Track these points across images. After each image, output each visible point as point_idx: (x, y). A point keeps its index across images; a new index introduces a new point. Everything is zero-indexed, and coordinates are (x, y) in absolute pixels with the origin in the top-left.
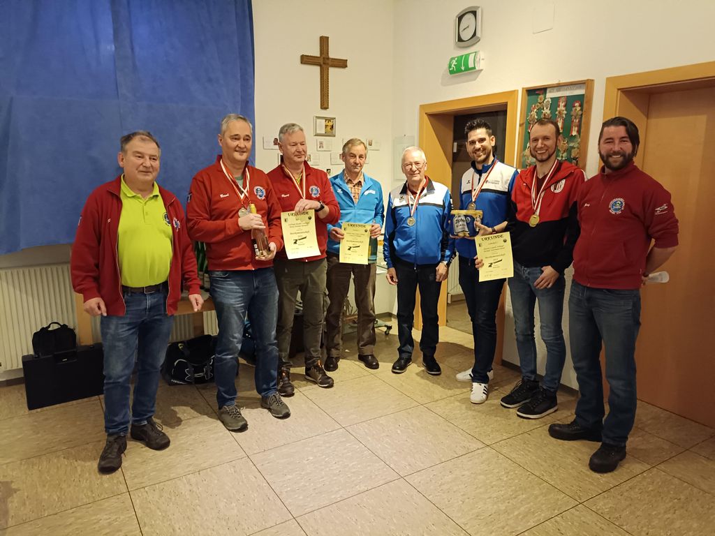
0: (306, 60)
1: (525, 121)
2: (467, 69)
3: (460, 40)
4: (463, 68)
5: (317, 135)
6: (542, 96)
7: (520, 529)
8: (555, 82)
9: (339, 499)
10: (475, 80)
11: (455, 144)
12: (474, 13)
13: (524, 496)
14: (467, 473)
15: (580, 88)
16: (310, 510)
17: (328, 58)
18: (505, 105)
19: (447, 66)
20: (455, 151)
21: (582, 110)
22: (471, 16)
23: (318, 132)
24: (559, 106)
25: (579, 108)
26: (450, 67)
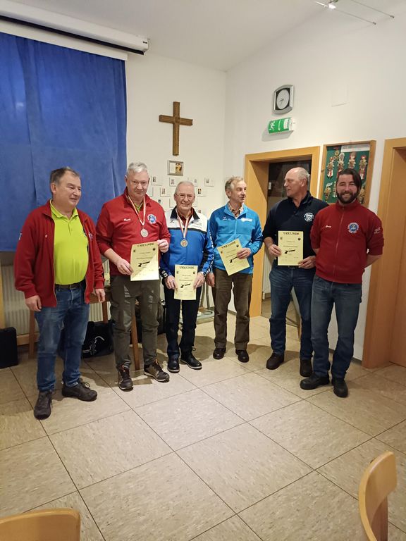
0: (163, 119)
1: (325, 168)
2: (282, 129)
3: (277, 108)
4: (279, 129)
5: (170, 174)
6: (338, 151)
7: (335, 455)
8: (347, 141)
9: (204, 438)
10: (287, 138)
11: (270, 183)
12: (288, 90)
13: (334, 433)
14: (292, 418)
15: (366, 146)
16: (185, 446)
17: (179, 118)
18: (311, 156)
19: (267, 127)
20: (270, 188)
21: (367, 162)
22: (286, 92)
23: (171, 172)
24: (350, 158)
25: (365, 161)
26: (269, 128)
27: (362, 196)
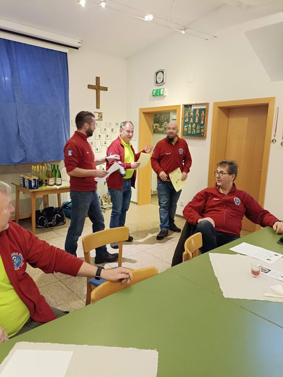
0: (90, 87)
1: (183, 117)
3: (157, 82)
4: (158, 95)
6: (190, 108)
10: (163, 99)
11: (154, 125)
12: (163, 72)
15: (204, 106)
17: (99, 86)
19: (151, 93)
20: (154, 128)
21: (205, 114)
24: (196, 112)
26: (153, 93)
27: (203, 133)
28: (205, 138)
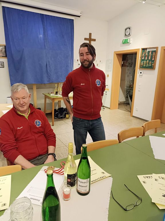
0: (86, 39)
1: (141, 56)
3: (126, 35)
4: (126, 42)
6: (146, 50)
8: (149, 47)
10: (129, 45)
12: (130, 28)
15: (155, 49)
17: (91, 39)
19: (122, 42)
24: (150, 53)
25: (154, 54)
27: (153, 66)
28: (155, 69)
